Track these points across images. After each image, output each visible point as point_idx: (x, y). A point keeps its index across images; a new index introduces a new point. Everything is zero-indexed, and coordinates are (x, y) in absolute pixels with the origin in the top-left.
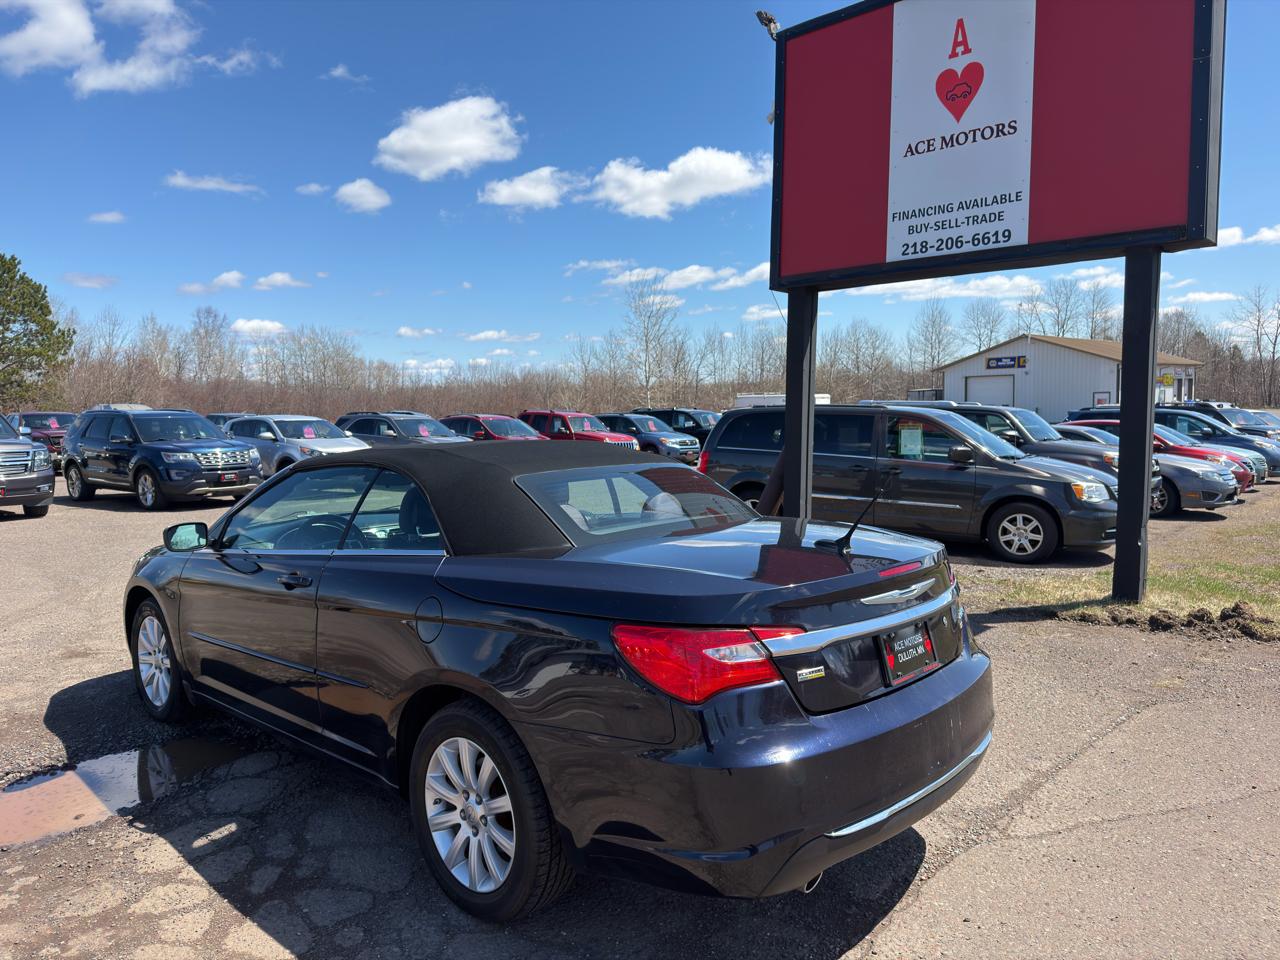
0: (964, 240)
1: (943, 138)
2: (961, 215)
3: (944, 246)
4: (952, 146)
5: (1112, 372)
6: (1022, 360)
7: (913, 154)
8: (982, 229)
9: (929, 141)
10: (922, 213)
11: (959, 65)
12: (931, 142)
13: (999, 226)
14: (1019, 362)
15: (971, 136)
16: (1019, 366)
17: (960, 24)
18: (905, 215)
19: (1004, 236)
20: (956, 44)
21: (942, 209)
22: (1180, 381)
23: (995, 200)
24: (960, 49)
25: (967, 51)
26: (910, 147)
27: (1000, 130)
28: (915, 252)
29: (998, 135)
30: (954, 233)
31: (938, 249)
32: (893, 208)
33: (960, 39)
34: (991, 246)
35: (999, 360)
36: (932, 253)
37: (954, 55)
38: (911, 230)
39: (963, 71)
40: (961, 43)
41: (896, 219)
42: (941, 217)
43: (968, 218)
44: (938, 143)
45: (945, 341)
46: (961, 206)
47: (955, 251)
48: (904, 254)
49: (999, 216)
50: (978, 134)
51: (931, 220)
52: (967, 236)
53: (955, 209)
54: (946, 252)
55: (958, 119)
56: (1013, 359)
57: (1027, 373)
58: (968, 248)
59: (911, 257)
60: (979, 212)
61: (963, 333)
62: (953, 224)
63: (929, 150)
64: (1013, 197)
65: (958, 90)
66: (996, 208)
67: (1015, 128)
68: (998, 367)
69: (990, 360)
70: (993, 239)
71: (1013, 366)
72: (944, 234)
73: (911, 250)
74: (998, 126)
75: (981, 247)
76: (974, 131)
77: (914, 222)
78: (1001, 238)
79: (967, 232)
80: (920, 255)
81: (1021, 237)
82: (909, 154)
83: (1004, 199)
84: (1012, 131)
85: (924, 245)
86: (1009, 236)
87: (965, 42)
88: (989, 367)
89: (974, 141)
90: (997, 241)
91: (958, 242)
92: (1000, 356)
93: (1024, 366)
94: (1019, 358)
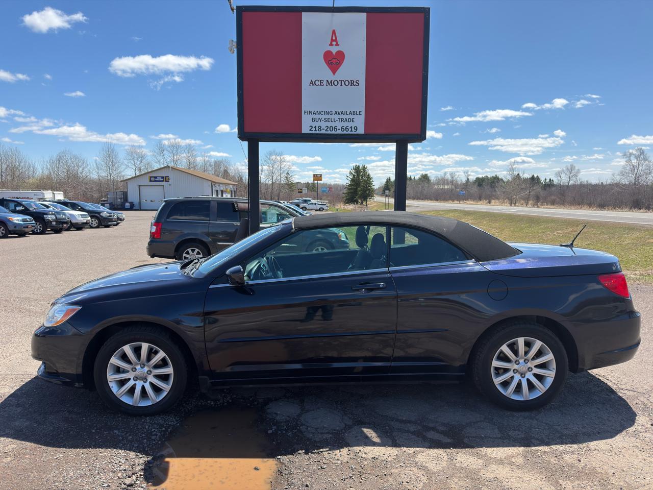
0: (338, 128)
1: (327, 81)
2: (336, 117)
3: (329, 129)
4: (332, 85)
5: (209, 186)
6: (167, 178)
7: (313, 85)
8: (345, 124)
9: (321, 81)
10: (318, 113)
11: (334, 50)
12: (322, 81)
13: (353, 125)
14: (166, 179)
15: (340, 82)
16: (166, 181)
17: (334, 32)
18: (310, 113)
19: (355, 129)
20: (332, 40)
21: (327, 113)
22: (231, 191)
23: (350, 113)
24: (334, 43)
25: (337, 45)
26: (312, 81)
27: (352, 83)
28: (316, 130)
29: (351, 85)
30: (333, 124)
31: (326, 131)
32: (305, 107)
33: (334, 38)
34: (349, 132)
35: (156, 177)
36: (323, 132)
37: (331, 45)
38: (313, 120)
39: (336, 53)
40: (334, 40)
41: (306, 114)
42: (327, 116)
43: (339, 119)
44: (325, 83)
45: (116, 166)
46: (336, 113)
47: (333, 132)
48: (310, 130)
49: (352, 120)
50: (343, 83)
51: (323, 117)
52: (339, 127)
53: (334, 113)
54: (329, 132)
55: (334, 73)
56: (163, 177)
57: (170, 185)
58: (339, 132)
59: (313, 132)
60: (344, 117)
61: (126, 162)
62: (333, 120)
63: (321, 85)
64: (358, 113)
65: (334, 61)
66: (351, 117)
67: (358, 83)
68: (155, 181)
69: (151, 177)
70: (350, 130)
71: (163, 181)
72: (329, 124)
73: (314, 129)
74: (351, 81)
75: (345, 132)
76: (341, 81)
77: (315, 116)
78: (353, 130)
79: (339, 125)
80: (318, 132)
81: (361, 130)
82: (311, 84)
83: (354, 113)
84: (357, 85)
85: (320, 128)
86: (357, 129)
87: (336, 40)
88: (151, 181)
89: (341, 85)
90: (352, 131)
91: (335, 128)
92: (156, 175)
93: (168, 181)
94: (166, 177)
